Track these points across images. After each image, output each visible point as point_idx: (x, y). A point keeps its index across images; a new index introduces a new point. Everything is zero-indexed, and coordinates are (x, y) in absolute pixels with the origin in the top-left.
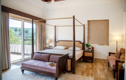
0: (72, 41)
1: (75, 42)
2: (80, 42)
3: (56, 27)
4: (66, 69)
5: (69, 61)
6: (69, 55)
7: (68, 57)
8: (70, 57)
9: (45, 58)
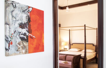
0: (84, 44)
1: (86, 45)
2: (93, 45)
3: (70, 31)
4: (79, 67)
5: (81, 60)
6: (81, 56)
7: (81, 57)
8: (82, 57)
9: (62, 57)
